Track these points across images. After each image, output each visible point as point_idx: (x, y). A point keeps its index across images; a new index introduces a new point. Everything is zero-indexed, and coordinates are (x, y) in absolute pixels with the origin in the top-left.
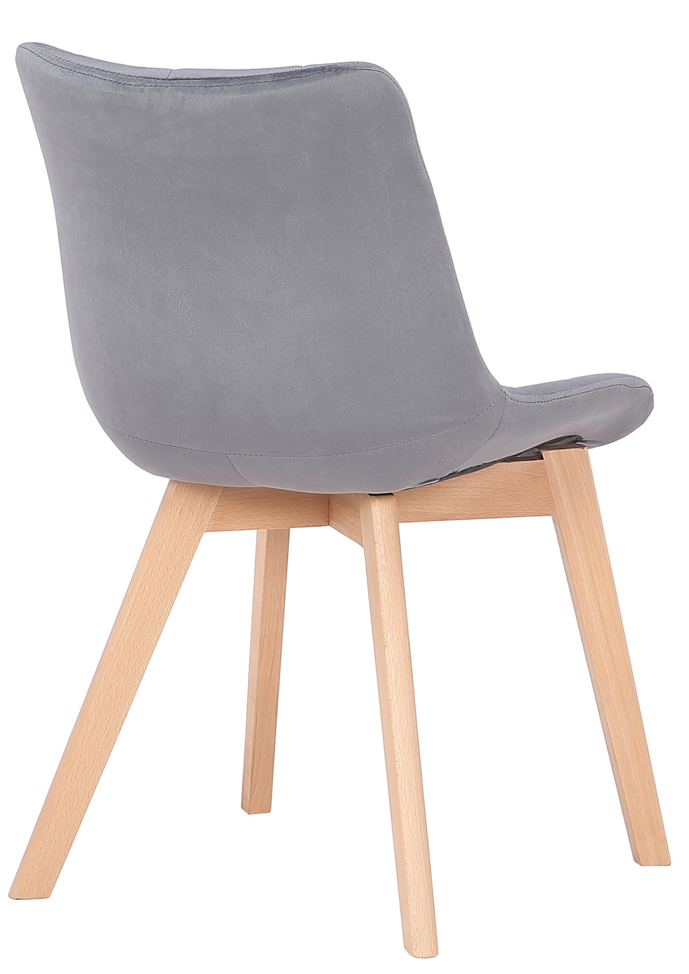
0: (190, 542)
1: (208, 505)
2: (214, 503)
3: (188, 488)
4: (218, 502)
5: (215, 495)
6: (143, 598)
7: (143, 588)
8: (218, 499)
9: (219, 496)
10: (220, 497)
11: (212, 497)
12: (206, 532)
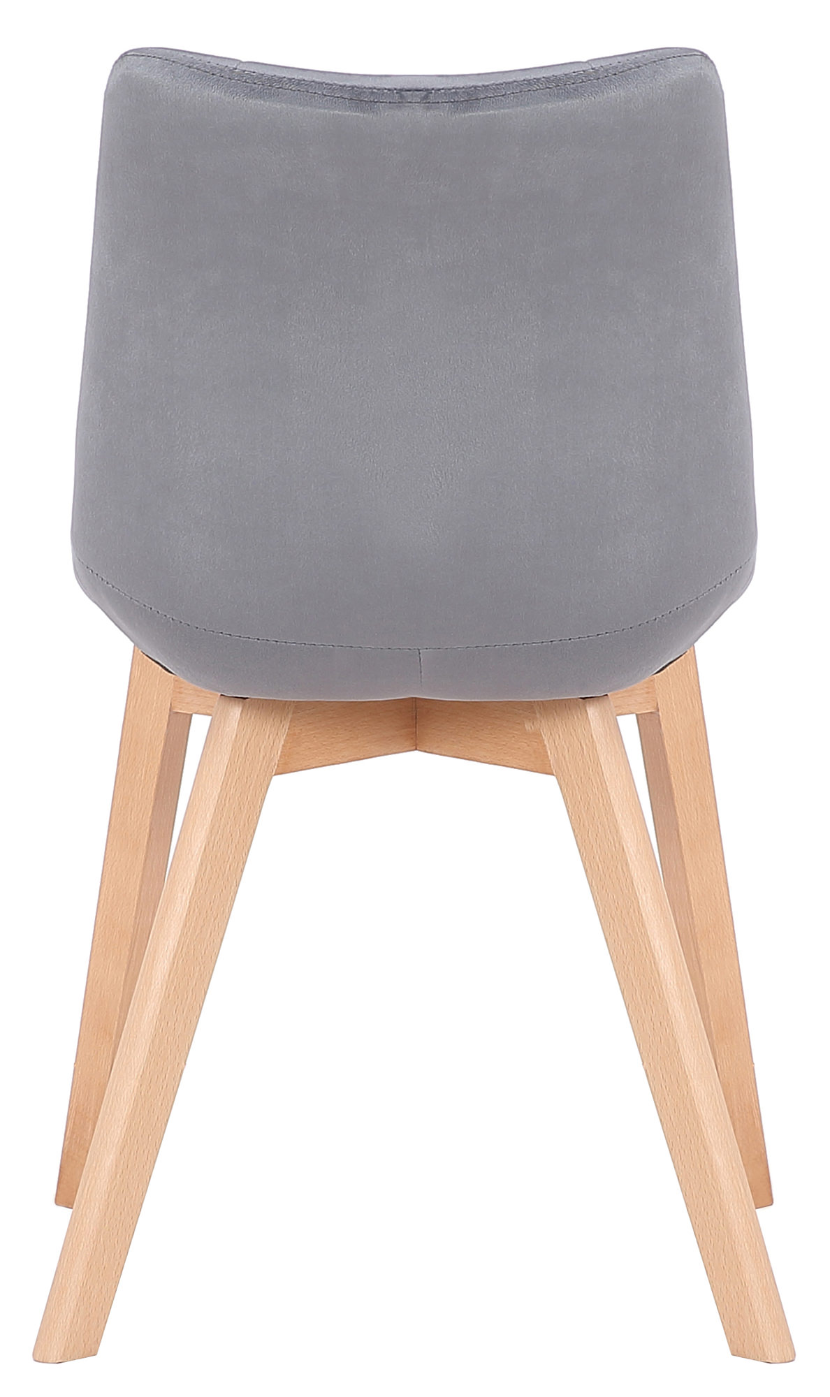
0: (258, 792)
1: (277, 734)
2: (284, 730)
3: (255, 712)
4: (289, 729)
5: (285, 719)
6: (204, 884)
7: (204, 868)
8: (288, 724)
9: (289, 720)
10: (291, 721)
11: (281, 721)
12: (275, 775)
